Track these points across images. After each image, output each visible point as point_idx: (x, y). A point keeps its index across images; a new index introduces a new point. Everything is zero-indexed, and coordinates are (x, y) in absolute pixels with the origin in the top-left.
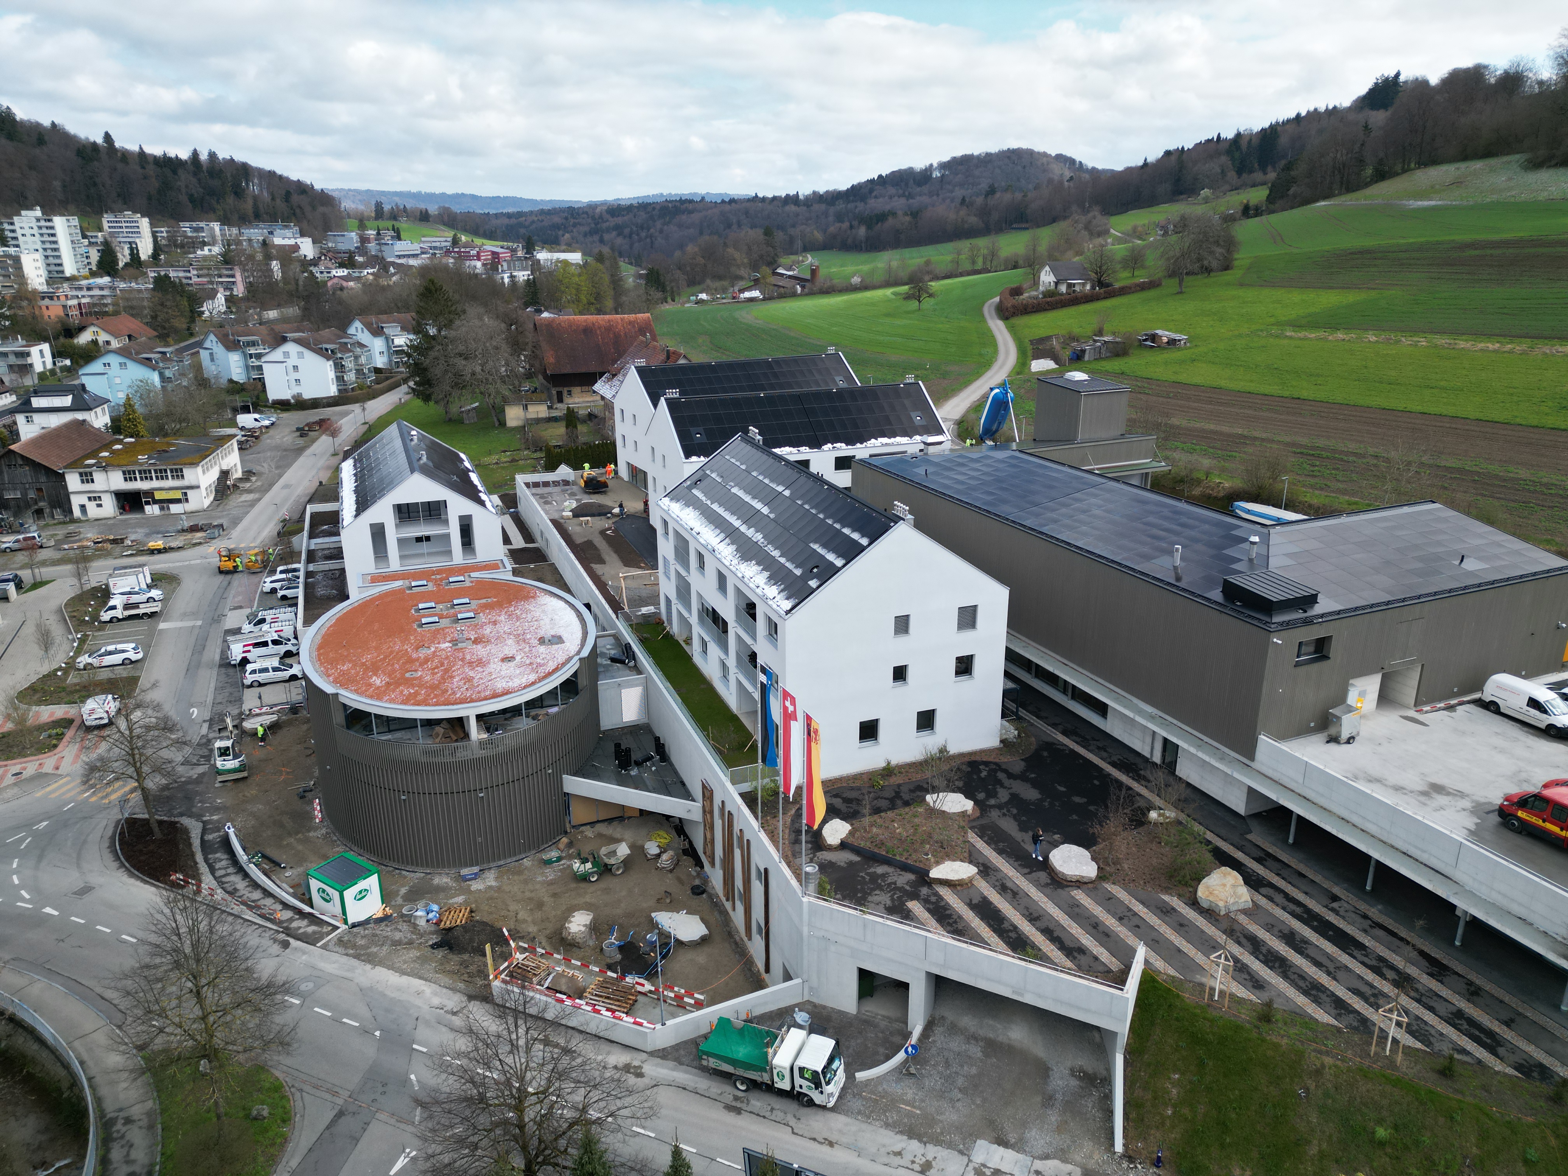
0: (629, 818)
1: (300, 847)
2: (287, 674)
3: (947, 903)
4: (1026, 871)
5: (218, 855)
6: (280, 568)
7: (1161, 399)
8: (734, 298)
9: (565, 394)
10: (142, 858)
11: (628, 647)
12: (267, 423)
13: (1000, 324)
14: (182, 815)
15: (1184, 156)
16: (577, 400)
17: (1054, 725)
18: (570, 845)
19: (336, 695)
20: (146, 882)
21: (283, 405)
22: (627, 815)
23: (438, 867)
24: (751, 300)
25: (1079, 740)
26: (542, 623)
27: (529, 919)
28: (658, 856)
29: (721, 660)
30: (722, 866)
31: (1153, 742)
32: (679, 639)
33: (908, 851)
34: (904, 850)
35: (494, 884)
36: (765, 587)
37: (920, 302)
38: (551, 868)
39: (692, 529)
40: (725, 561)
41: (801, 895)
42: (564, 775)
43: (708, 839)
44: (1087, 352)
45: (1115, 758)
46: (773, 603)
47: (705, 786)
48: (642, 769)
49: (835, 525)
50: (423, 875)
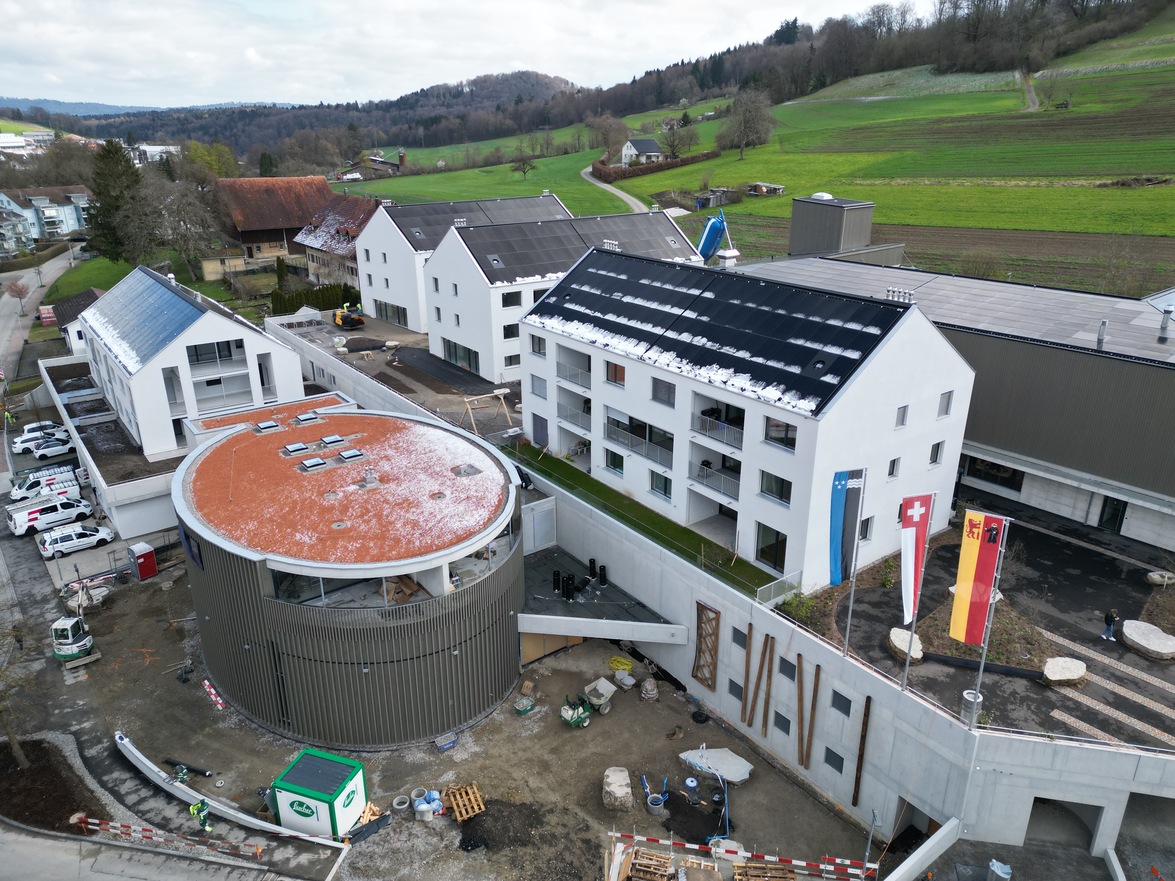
0: (572, 647)
1: (216, 745)
2: (93, 540)
3: (1088, 706)
5: (116, 775)
6: (27, 427)
8: (339, 179)
9: (255, 250)
10: (15, 801)
13: (609, 186)
14: (39, 729)
15: (661, 75)
16: (266, 255)
19: (264, 561)
20: (36, 835)
22: (570, 644)
23: (406, 739)
24: (355, 180)
26: (439, 453)
28: (638, 686)
29: (653, 472)
30: (736, 690)
31: (1090, 505)
32: (559, 457)
33: (1003, 654)
34: (998, 653)
35: (477, 749)
36: (754, 389)
37: (525, 173)
38: (530, 719)
39: (594, 342)
40: (670, 369)
41: (966, 728)
42: (519, 615)
43: (702, 662)
44: (711, 200)
45: (1056, 526)
46: (778, 404)
47: (701, 608)
48: (585, 595)
49: (811, 318)
50: (388, 754)
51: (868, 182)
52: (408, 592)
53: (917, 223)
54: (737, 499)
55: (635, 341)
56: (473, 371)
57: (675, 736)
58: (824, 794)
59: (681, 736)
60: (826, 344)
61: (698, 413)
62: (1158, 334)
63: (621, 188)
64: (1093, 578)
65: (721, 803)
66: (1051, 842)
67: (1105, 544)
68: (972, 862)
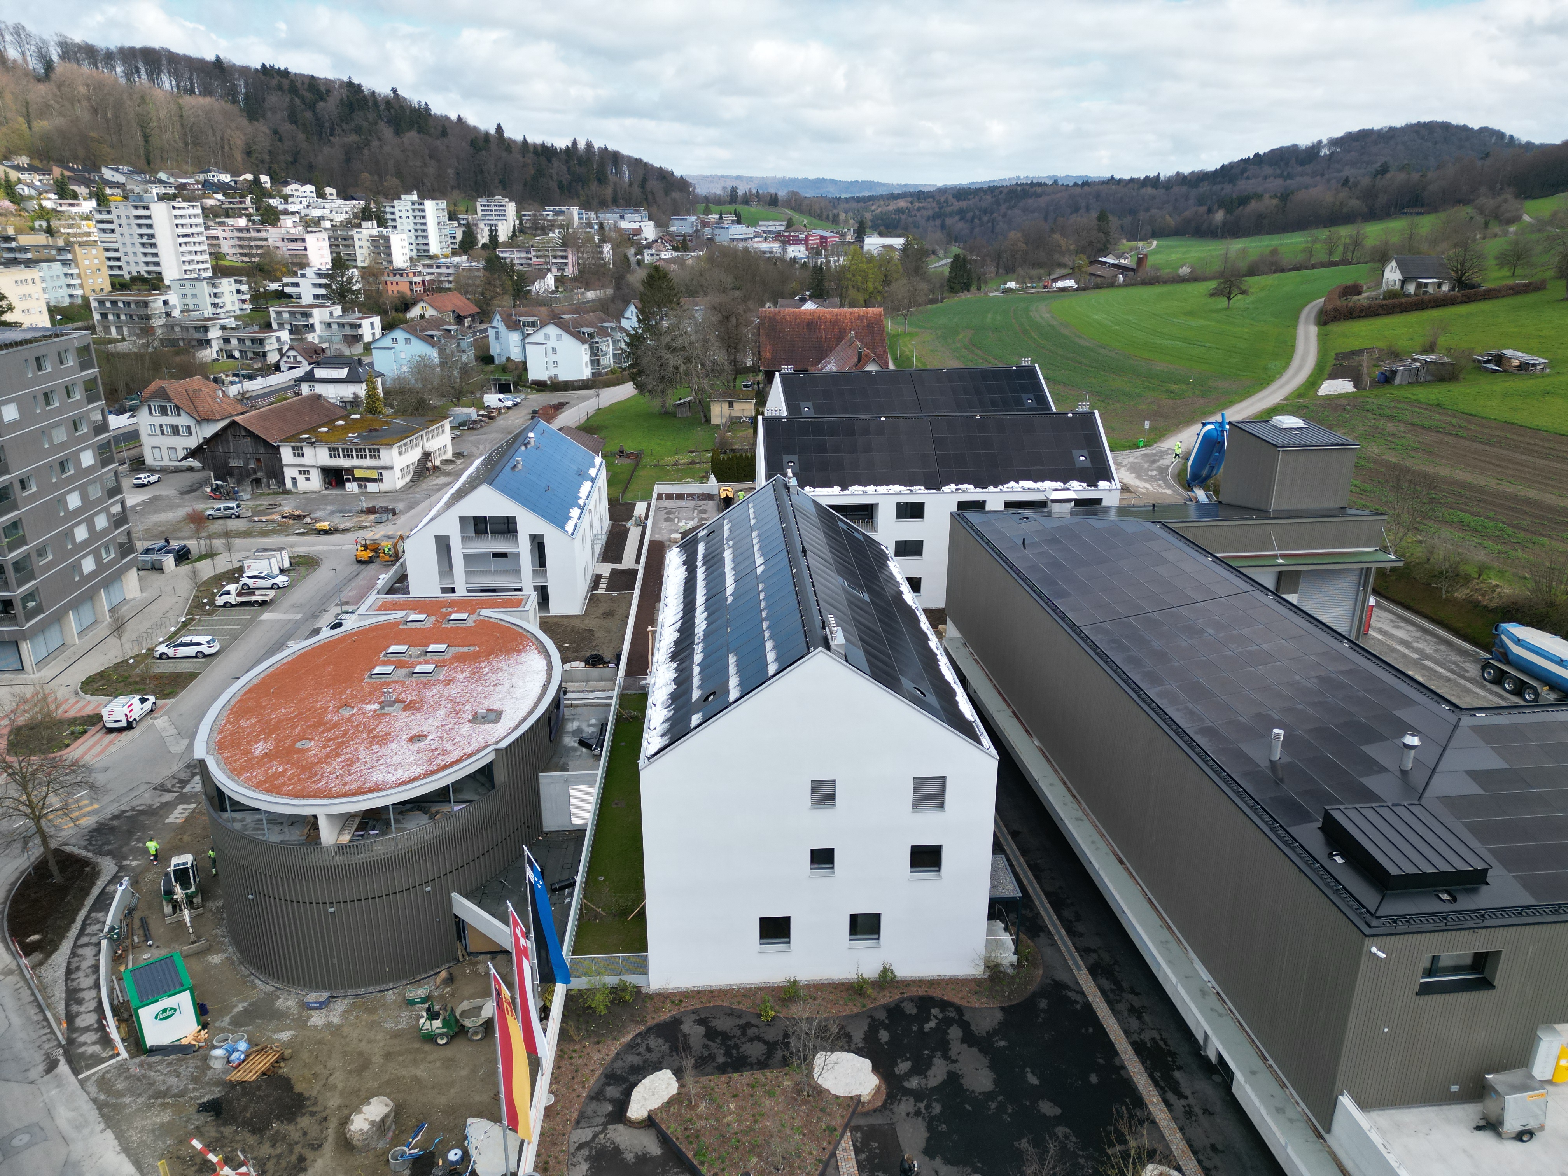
7: (1476, 446)
12: (509, 403)
13: (1313, 330)
14: (106, 853)
17: (1084, 952)
18: (443, 983)
21: (540, 386)
26: (499, 688)
27: (340, 1086)
33: (723, 1162)
34: (719, 1158)
35: (337, 1021)
37: (1229, 299)
38: (412, 1012)
42: (453, 894)
44: (1399, 375)
46: (648, 735)
49: (766, 632)
60: (738, 671)
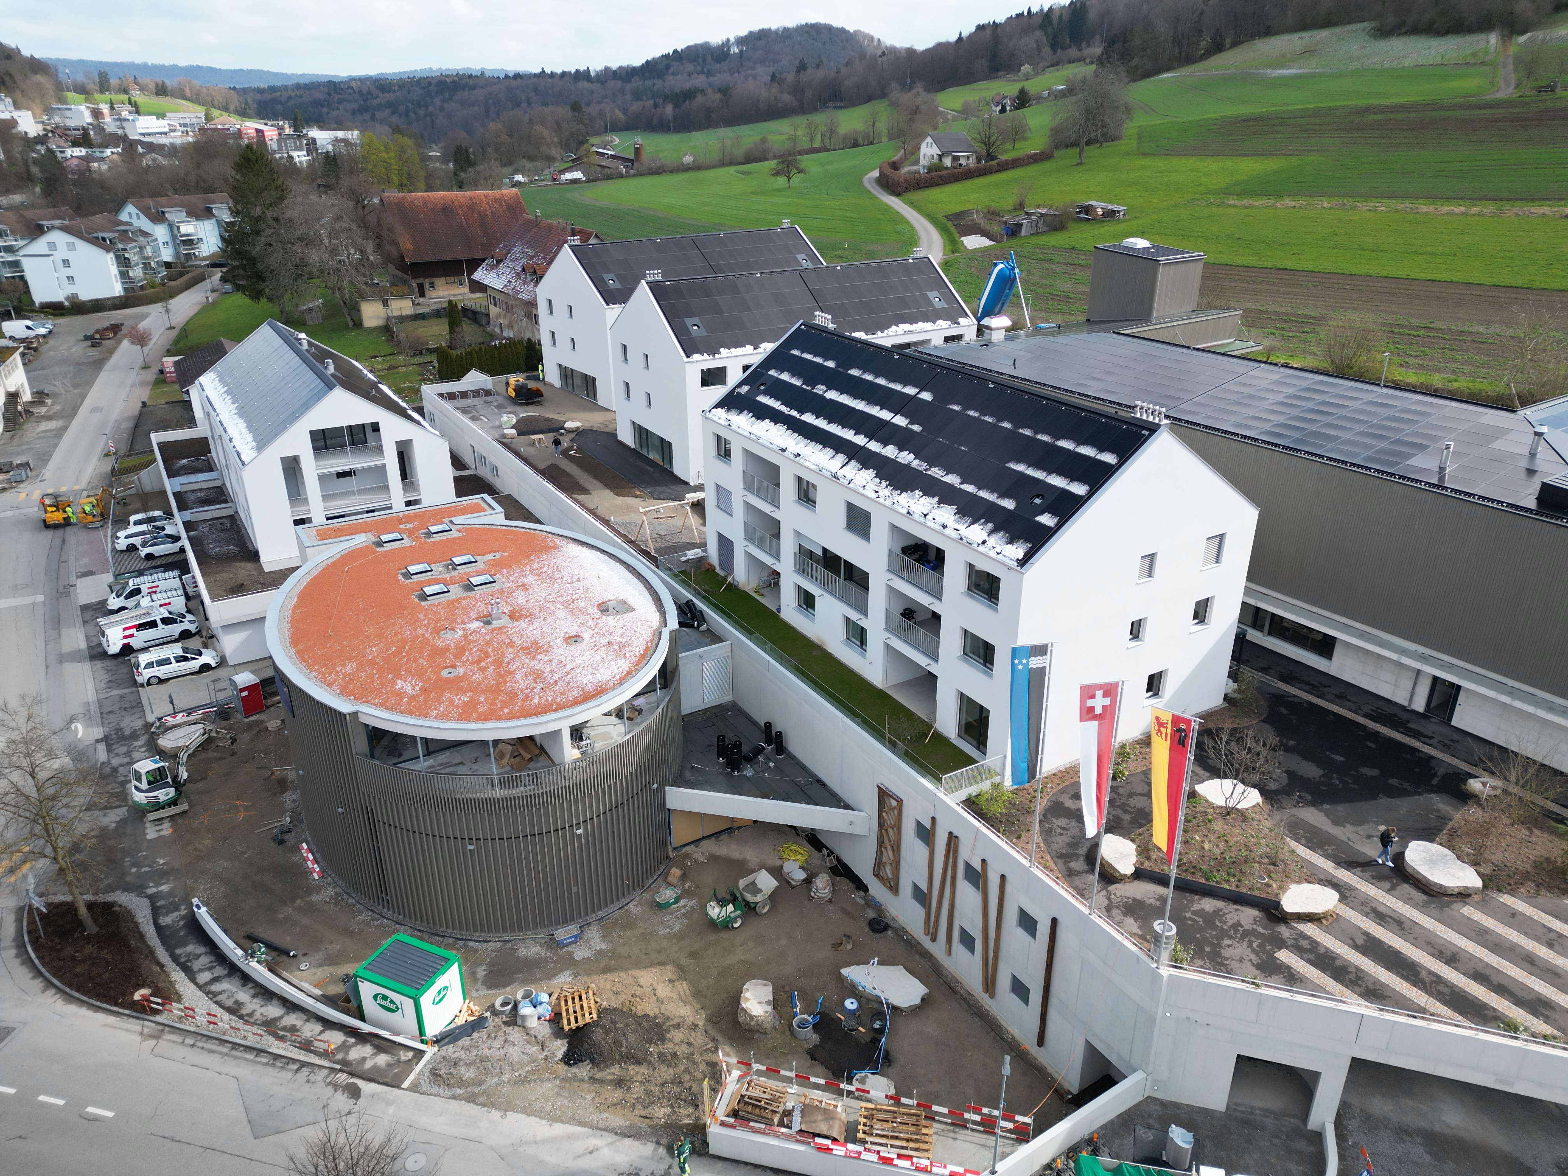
0: (739, 828)
1: (306, 921)
2: (195, 665)
3: (1326, 948)
4: (1387, 885)
5: (190, 948)
6: (133, 518)
8: (554, 180)
9: (427, 286)
10: (78, 970)
11: (689, 604)
12: (43, 331)
13: (894, 199)
14: (112, 889)
15: (999, 30)
16: (441, 293)
18: (684, 877)
19: (356, 714)
20: (98, 1009)
21: (54, 309)
22: (736, 825)
23: (520, 929)
24: (575, 181)
25: (1307, 687)
26: (586, 582)
28: (808, 881)
29: (848, 620)
30: (921, 896)
31: (1415, 683)
32: (747, 589)
33: (1234, 876)
34: (1228, 874)
35: (603, 946)
36: (957, 527)
37: (789, 178)
38: (672, 914)
39: (783, 450)
40: (865, 492)
41: (1154, 965)
42: (667, 788)
43: (884, 860)
44: (1024, 227)
45: (1367, 709)
46: (981, 548)
47: (883, 794)
48: (756, 766)
49: (1039, 437)
50: (499, 945)
51: (1245, 202)
52: (527, 756)
53: (1298, 267)
54: (936, 661)
55: (831, 452)
56: (667, 466)
57: (842, 947)
58: (1009, 1029)
59: (849, 947)
60: (1050, 473)
61: (898, 551)
62: (1524, 463)
63: (912, 204)
64: (1393, 781)
65: (881, 1031)
66: (1260, 1109)
67: (1425, 736)
68: (1157, 1126)
